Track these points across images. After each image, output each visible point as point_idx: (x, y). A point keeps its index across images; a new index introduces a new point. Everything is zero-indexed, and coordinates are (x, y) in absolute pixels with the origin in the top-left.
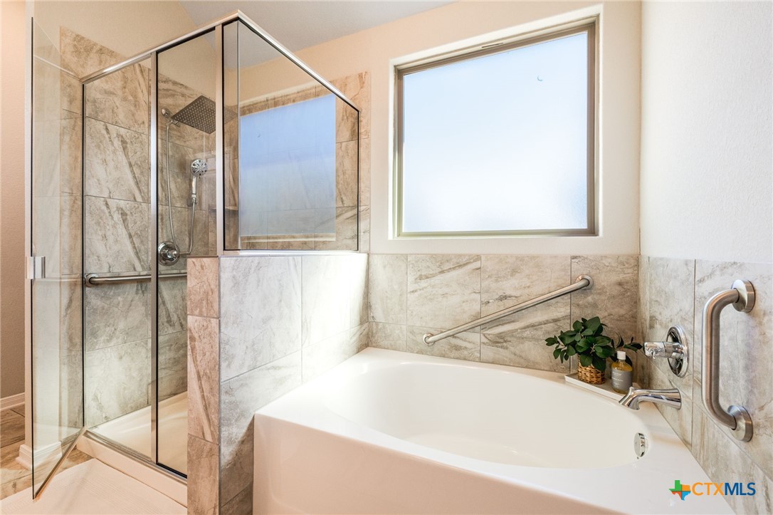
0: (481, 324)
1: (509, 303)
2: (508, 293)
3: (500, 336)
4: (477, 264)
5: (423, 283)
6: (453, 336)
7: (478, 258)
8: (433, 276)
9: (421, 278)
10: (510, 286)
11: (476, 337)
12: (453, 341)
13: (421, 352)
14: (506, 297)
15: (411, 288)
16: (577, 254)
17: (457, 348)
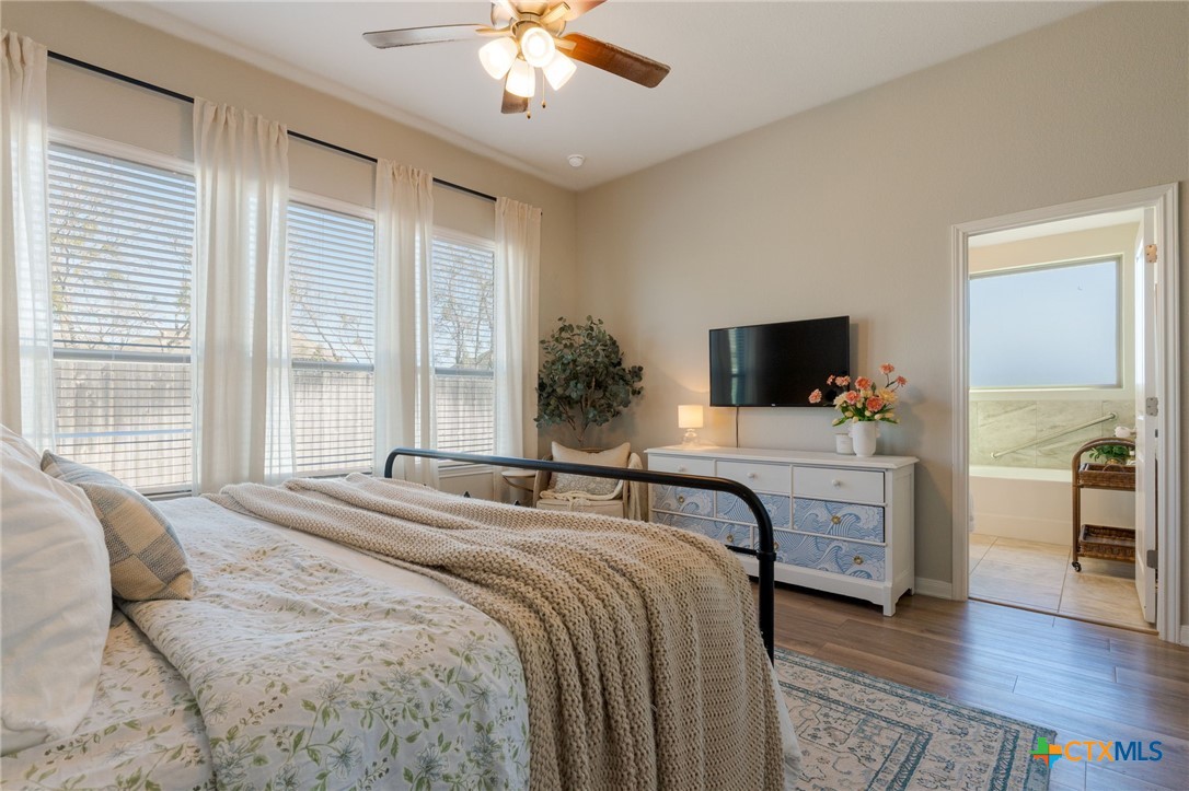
0: (1036, 443)
1: (1057, 430)
2: (1058, 424)
3: (1051, 450)
4: (1034, 407)
5: (990, 420)
6: (1013, 452)
7: (1034, 403)
8: (999, 415)
9: (989, 416)
10: (1058, 420)
11: (1033, 452)
12: (1015, 456)
13: (990, 464)
14: (1055, 427)
15: (980, 424)
16: (1105, 399)
17: (1018, 460)
